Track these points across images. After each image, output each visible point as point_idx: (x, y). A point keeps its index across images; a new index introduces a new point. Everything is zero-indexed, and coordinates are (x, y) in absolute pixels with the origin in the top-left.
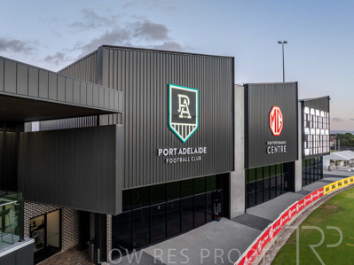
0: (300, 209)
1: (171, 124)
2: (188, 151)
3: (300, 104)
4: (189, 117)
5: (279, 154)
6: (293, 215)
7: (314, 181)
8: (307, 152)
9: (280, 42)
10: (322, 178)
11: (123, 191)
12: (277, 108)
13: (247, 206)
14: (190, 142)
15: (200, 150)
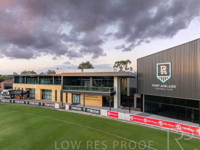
1: (157, 76)
2: (165, 86)
4: (166, 73)
14: (167, 83)
15: (172, 86)
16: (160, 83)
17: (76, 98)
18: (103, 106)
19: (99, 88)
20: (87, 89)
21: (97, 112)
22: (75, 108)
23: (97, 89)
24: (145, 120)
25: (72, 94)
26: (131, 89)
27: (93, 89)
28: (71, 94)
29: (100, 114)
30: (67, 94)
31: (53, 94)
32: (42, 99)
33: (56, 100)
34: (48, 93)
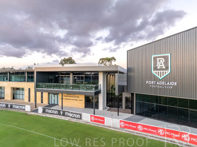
1: (153, 71)
2: (163, 83)
4: (164, 67)
14: (165, 79)
15: (172, 83)
16: (156, 79)
17: (53, 98)
18: (85, 107)
19: (81, 86)
20: (67, 87)
21: (78, 116)
22: (50, 111)
23: (79, 87)
24: (139, 127)
25: (49, 93)
26: (119, 86)
27: (74, 87)
28: (47, 93)
29: (81, 118)
30: (42, 93)
31: (26, 93)
32: (14, 98)
33: (29, 101)
34: (21, 92)
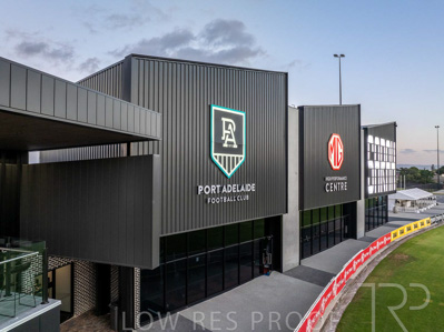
0: (366, 259)
3: (362, 131)
5: (339, 192)
6: (357, 266)
7: (378, 225)
8: (371, 190)
9: (336, 56)
10: (387, 221)
11: (161, 238)
12: (337, 137)
13: (302, 256)
